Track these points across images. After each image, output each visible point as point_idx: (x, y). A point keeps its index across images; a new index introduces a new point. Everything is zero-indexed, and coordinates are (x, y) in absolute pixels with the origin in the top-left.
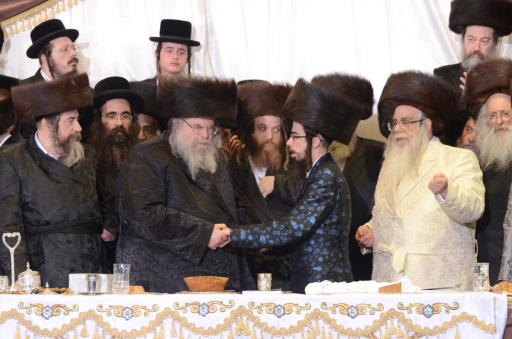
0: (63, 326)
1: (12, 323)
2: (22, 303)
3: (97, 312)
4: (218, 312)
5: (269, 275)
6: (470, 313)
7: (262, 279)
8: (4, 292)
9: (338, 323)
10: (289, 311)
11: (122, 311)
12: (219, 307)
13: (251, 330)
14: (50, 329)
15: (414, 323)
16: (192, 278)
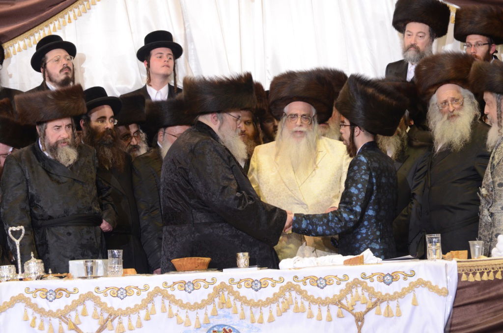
0: (66, 307)
1: (20, 307)
2: (28, 289)
3: (95, 294)
4: (202, 288)
5: (247, 254)
6: (425, 279)
7: (240, 257)
8: (13, 280)
9: (309, 294)
10: (264, 285)
11: (117, 291)
12: (202, 284)
13: (232, 303)
14: (55, 311)
15: (376, 290)
16: (178, 259)
